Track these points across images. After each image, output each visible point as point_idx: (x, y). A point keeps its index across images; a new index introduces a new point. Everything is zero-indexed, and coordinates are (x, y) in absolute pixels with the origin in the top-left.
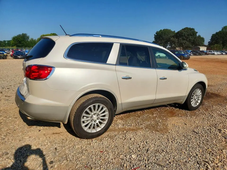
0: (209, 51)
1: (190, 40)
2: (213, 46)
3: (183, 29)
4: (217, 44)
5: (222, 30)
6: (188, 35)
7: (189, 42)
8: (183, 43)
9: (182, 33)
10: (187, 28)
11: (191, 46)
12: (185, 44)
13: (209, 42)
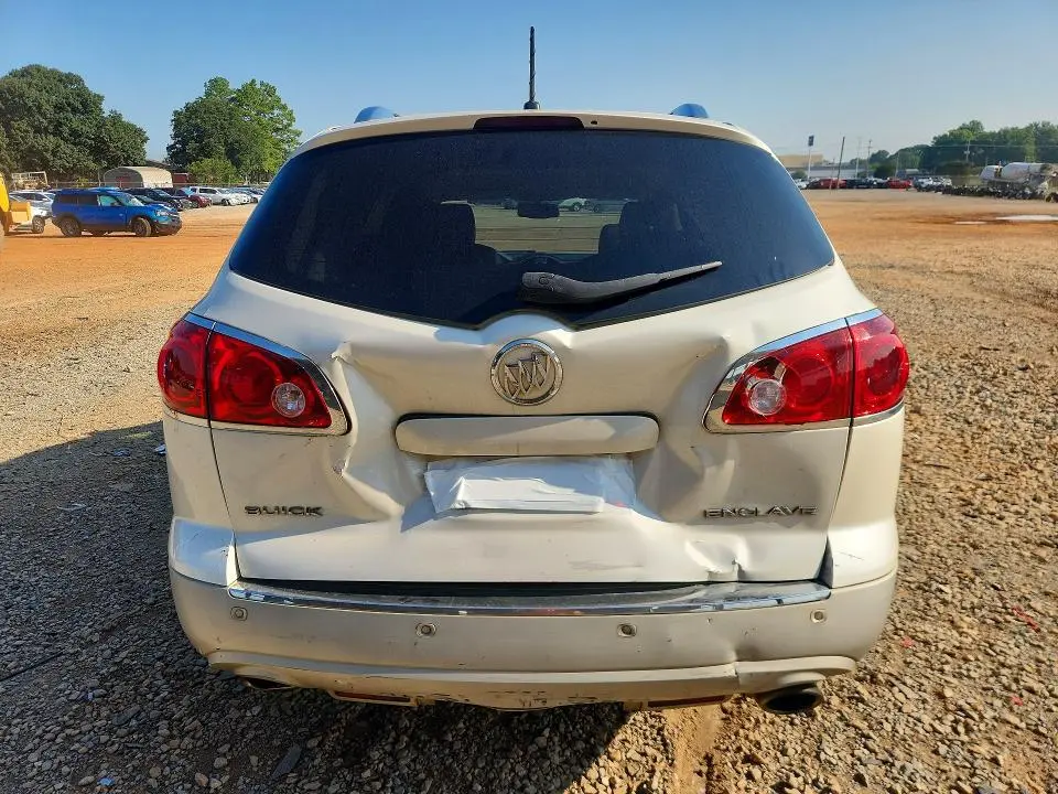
0: (201, 191)
1: (74, 133)
2: (197, 165)
3: (14, 74)
4: (208, 156)
5: (208, 94)
6: (59, 108)
7: (75, 144)
8: (47, 151)
9: (21, 96)
10: (38, 68)
11: (93, 165)
12: (54, 154)
13: (169, 148)
